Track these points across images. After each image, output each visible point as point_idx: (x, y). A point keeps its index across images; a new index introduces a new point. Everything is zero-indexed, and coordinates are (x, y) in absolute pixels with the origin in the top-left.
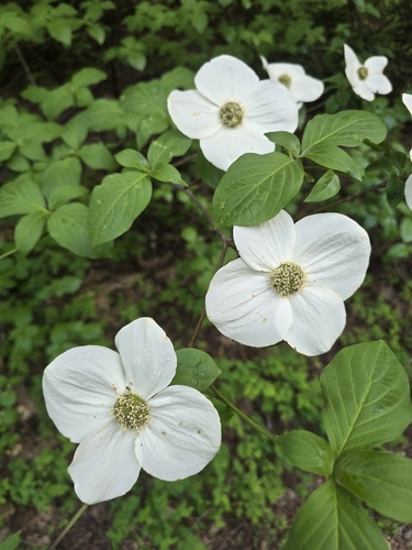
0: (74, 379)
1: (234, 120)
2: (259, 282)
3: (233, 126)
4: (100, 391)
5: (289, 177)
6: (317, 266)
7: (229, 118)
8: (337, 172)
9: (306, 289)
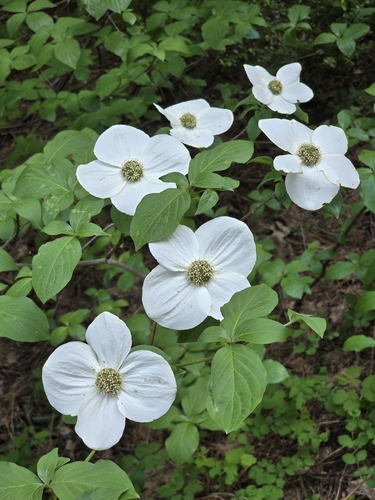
0: (65, 368)
1: (136, 175)
2: (180, 280)
3: (136, 180)
4: (84, 375)
5: (181, 202)
6: (220, 258)
7: (131, 174)
8: (215, 190)
9: (216, 277)
